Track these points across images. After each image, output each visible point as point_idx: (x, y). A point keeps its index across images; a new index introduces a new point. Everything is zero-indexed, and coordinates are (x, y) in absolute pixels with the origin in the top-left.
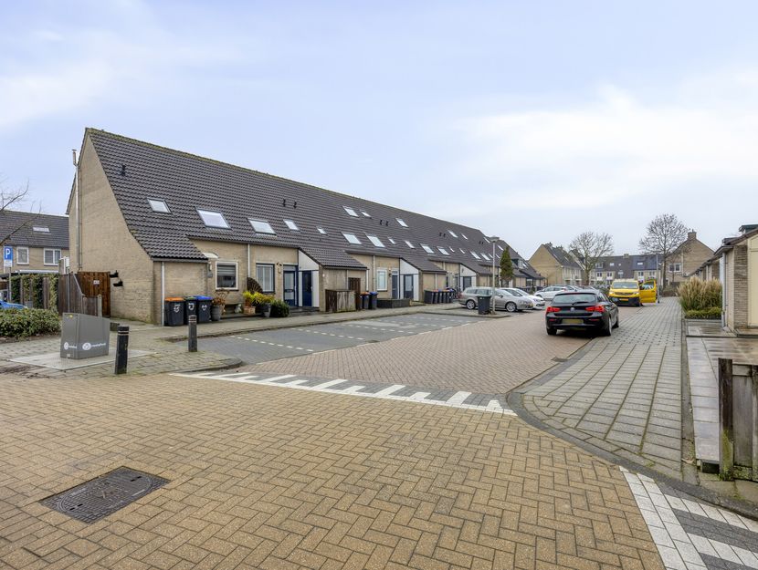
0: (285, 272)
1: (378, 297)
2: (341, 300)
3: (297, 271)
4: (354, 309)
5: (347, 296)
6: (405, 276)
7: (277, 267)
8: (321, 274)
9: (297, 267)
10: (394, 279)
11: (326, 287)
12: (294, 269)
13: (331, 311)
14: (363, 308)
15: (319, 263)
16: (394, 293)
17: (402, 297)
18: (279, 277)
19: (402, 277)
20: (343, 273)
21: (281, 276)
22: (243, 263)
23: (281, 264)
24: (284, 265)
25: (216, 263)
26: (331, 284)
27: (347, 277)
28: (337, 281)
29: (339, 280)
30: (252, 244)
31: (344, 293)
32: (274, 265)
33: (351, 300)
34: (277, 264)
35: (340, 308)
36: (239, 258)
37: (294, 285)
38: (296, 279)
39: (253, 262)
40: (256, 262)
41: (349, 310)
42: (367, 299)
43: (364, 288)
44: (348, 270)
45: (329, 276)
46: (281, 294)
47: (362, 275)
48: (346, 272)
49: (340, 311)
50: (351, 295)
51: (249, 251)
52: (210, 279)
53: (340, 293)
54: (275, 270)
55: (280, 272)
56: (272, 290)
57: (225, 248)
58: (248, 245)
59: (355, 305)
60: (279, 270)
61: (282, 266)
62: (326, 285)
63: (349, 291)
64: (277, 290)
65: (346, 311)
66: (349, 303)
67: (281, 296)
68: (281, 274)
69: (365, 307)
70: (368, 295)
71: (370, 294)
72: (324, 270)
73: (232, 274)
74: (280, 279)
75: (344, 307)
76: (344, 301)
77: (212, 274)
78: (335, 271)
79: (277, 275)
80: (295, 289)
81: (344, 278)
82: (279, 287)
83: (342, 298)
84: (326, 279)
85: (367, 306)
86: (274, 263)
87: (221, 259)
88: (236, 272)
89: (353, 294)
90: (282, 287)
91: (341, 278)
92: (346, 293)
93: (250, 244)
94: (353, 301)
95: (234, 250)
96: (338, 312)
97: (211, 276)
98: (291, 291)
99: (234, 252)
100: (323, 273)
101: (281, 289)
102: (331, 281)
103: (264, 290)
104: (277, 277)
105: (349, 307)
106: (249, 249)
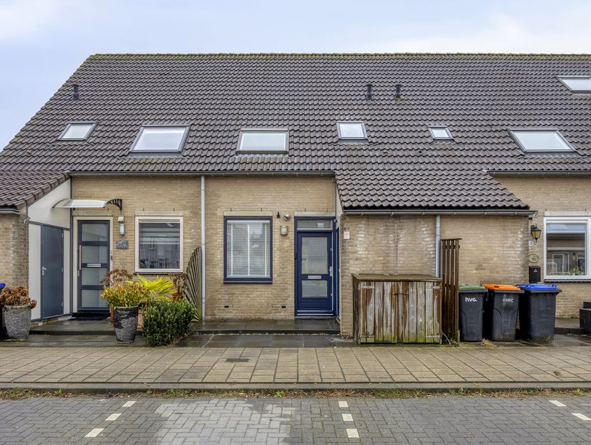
0: (299, 235)
2: (377, 307)
3: (335, 230)
4: (437, 338)
5: (400, 297)
7: (276, 223)
8: (341, 232)
9: (333, 220)
11: (354, 268)
12: (327, 226)
14: (488, 333)
18: (283, 246)
20: (424, 228)
21: (289, 243)
22: (192, 217)
23: (287, 215)
24: (297, 219)
25: (137, 218)
26: (376, 259)
27: (438, 238)
28: (397, 249)
29: (405, 249)
30: (210, 177)
31: (388, 286)
32: (270, 218)
33: (421, 308)
34: (278, 216)
35: (370, 330)
36: (185, 208)
37: (329, 265)
38: (332, 250)
39: (215, 214)
40: (221, 214)
41: (413, 340)
42: (508, 308)
43: (504, 271)
44: (438, 218)
45: (361, 236)
46: (286, 283)
47: (509, 232)
48: (435, 224)
49: (371, 340)
50: (421, 292)
51: (203, 192)
52: (122, 250)
53: (373, 287)
54: (273, 230)
55: (286, 235)
56: (269, 276)
57: (155, 189)
58: (200, 179)
59: (438, 325)
60: (284, 231)
61: (292, 220)
62: (356, 262)
63: (412, 281)
64: (278, 276)
65: (400, 342)
66: (412, 318)
67: (287, 289)
68: (288, 241)
69: (497, 333)
70: (509, 294)
71: (523, 292)
72: (347, 222)
73: (172, 242)
74: (287, 251)
75: (389, 332)
76: (389, 312)
77: (127, 243)
78: (390, 223)
79: (278, 241)
80: (332, 275)
81: (427, 239)
82: (283, 268)
83: (378, 301)
84: (351, 246)
85: (507, 333)
86: (271, 215)
87: (147, 212)
88: (179, 237)
89: (429, 291)
90: (291, 268)
91: (415, 241)
92: (401, 287)
93: (207, 177)
94: (429, 312)
95: (174, 192)
96: (362, 343)
97: (125, 245)
98: (320, 277)
99: (174, 196)
100: (345, 229)
101: (286, 273)
102: (367, 249)
103: (249, 276)
104: (277, 246)
105: (410, 331)
106: (203, 187)
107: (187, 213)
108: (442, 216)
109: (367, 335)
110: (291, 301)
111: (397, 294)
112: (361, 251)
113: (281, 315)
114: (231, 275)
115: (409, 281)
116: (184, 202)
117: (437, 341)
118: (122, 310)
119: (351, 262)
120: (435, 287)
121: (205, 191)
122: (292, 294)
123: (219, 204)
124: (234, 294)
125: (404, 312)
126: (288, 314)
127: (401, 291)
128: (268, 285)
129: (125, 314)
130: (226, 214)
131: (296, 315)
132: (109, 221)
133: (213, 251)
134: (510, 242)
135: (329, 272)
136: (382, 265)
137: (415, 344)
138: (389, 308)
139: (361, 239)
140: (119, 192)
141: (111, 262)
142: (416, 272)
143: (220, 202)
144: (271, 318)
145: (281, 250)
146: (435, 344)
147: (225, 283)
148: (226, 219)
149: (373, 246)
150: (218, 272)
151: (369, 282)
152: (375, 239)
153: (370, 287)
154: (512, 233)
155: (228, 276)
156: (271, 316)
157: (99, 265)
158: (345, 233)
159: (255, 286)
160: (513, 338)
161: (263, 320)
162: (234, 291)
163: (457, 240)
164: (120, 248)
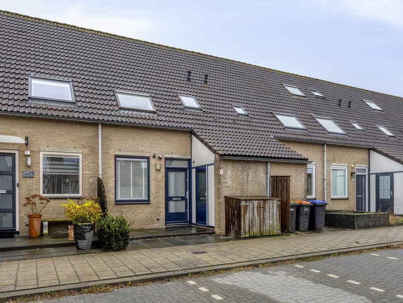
0: (168, 170)
1: (327, 208)
2: (250, 216)
3: (190, 168)
4: (279, 232)
5: (262, 209)
6: (378, 176)
7: (153, 161)
8: (217, 170)
9: (189, 161)
10: (360, 182)
11: (226, 193)
12: (184, 165)
13: (232, 235)
14: (297, 228)
15: (215, 152)
16: (360, 202)
17: (373, 209)
18: (157, 177)
19: (373, 178)
20: (261, 169)
21: (161, 176)
22: (90, 154)
23: (160, 156)
24: (166, 159)
25: (41, 153)
26: (238, 187)
27: (269, 175)
28: (248, 181)
29: (251, 181)
30: (106, 125)
31: (256, 203)
32: (148, 158)
33: (271, 215)
34: (154, 157)
35: (247, 230)
36: (84, 147)
37: (186, 190)
38: (188, 180)
39: (108, 153)
40: (113, 153)
41: (268, 234)
42: (306, 214)
43: (297, 194)
44: (269, 164)
45: (229, 173)
46: (160, 203)
47: (299, 172)
48: (267, 167)
49: (247, 235)
50: (271, 206)
51: (100, 136)
52: (28, 179)
53: (248, 204)
54: (150, 166)
55: (159, 170)
56: (147, 199)
57: (58, 130)
58: (98, 126)
59: (279, 225)
60: (158, 167)
61: (163, 160)
62: (227, 189)
63: (267, 200)
64: (154, 198)
65: (262, 236)
66: (267, 221)
67: (160, 207)
68: (161, 174)
69: (301, 228)
70: (307, 206)
71: (312, 205)
72: (222, 164)
73: (72, 173)
74: (160, 181)
75: (256, 230)
76: (256, 218)
77: (33, 173)
78: (244, 165)
79: (154, 174)
80: (188, 197)
81: (263, 176)
82: (157, 193)
83: (251, 212)
84: (224, 179)
85: (305, 227)
86: (149, 156)
87: (51, 149)
88: (78, 169)
89: (275, 205)
90: (162, 193)
91: (257, 176)
92: (262, 203)
93: (103, 125)
94: (275, 218)
95: (75, 134)
96: (243, 238)
97: (31, 175)
98: (180, 199)
99: (74, 137)
100: (220, 168)
101: (160, 196)
102: (232, 181)
103: (132, 198)
104: (154, 177)
105: (266, 229)
106: (100, 132)
107: (86, 151)
108: (271, 163)
109: (245, 233)
110: (163, 216)
111: (260, 208)
112: (229, 182)
113: (157, 225)
114: (119, 198)
115: (266, 200)
116: (83, 142)
117: (279, 233)
118: (86, 225)
119: (224, 188)
120: (278, 203)
121: (102, 135)
122: (163, 210)
123: (111, 146)
124: (123, 212)
125: (264, 218)
126: (161, 224)
127: (262, 206)
128: (147, 205)
129: (88, 229)
130: (117, 153)
131: (166, 225)
132: (15, 154)
133: (107, 180)
134: (299, 178)
135: (186, 195)
136: (240, 191)
137: (269, 236)
138: (256, 216)
139: (230, 175)
140: (25, 131)
141: (17, 189)
142: (257, 195)
143: (111, 144)
144: (149, 228)
145: (156, 180)
146: (278, 235)
147: (116, 204)
148: (116, 156)
149: (236, 179)
150: (111, 196)
151: (246, 200)
152: (236, 175)
153: (247, 204)
154: (300, 173)
155: (117, 199)
156: (149, 227)
157: (4, 191)
158: (221, 170)
159: (138, 206)
160: (307, 229)
161: (144, 229)
162: (123, 210)
163: (289, 176)
164: (26, 177)
